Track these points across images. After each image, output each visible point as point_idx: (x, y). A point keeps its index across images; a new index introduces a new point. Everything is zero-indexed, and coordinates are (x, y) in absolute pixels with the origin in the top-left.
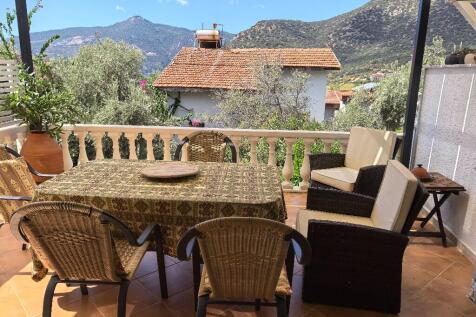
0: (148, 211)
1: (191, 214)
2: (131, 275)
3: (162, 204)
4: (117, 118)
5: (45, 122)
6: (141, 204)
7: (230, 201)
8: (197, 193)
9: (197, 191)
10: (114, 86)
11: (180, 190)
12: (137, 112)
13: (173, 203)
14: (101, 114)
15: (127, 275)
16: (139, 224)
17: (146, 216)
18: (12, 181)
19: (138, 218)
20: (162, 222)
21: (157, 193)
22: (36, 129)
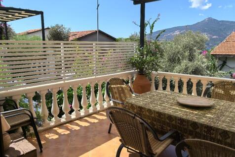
0: (174, 122)
1: (198, 130)
2: (156, 156)
3: (182, 120)
4: (186, 71)
5: (144, 69)
6: (170, 117)
7: (227, 129)
8: (206, 119)
9: (206, 117)
10: (187, 54)
11: (196, 114)
12: (197, 68)
13: (188, 121)
15: (154, 155)
16: (169, 128)
17: (173, 125)
18: (122, 95)
19: (169, 125)
20: (181, 130)
21: (181, 113)
22: (141, 73)
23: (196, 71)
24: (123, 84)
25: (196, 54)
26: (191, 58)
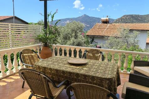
0: (66, 75)
1: (79, 78)
2: (55, 97)
3: (70, 73)
4: (73, 44)
6: (63, 72)
9: (84, 70)
11: (78, 69)
12: (79, 42)
13: (74, 73)
14: (69, 42)
15: (54, 97)
16: (63, 79)
18: (32, 60)
19: (63, 77)
20: (70, 79)
21: (70, 69)
22: (46, 45)
23: (79, 44)
24: (33, 53)
25: (78, 34)
26: (76, 37)
